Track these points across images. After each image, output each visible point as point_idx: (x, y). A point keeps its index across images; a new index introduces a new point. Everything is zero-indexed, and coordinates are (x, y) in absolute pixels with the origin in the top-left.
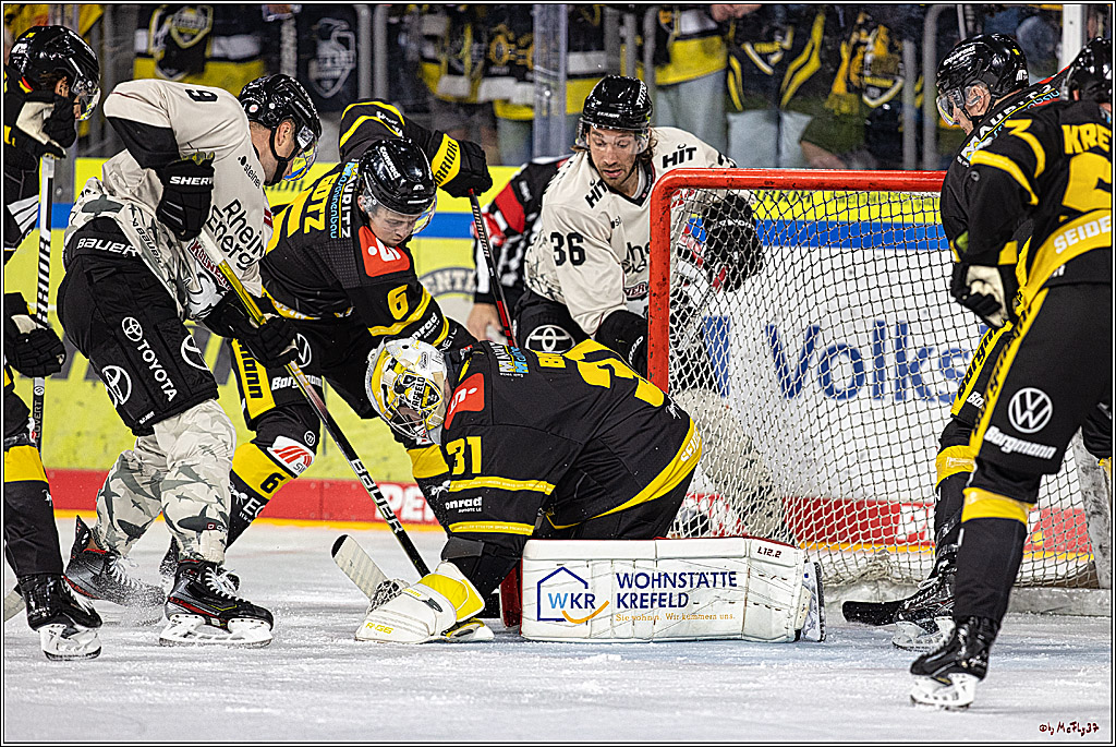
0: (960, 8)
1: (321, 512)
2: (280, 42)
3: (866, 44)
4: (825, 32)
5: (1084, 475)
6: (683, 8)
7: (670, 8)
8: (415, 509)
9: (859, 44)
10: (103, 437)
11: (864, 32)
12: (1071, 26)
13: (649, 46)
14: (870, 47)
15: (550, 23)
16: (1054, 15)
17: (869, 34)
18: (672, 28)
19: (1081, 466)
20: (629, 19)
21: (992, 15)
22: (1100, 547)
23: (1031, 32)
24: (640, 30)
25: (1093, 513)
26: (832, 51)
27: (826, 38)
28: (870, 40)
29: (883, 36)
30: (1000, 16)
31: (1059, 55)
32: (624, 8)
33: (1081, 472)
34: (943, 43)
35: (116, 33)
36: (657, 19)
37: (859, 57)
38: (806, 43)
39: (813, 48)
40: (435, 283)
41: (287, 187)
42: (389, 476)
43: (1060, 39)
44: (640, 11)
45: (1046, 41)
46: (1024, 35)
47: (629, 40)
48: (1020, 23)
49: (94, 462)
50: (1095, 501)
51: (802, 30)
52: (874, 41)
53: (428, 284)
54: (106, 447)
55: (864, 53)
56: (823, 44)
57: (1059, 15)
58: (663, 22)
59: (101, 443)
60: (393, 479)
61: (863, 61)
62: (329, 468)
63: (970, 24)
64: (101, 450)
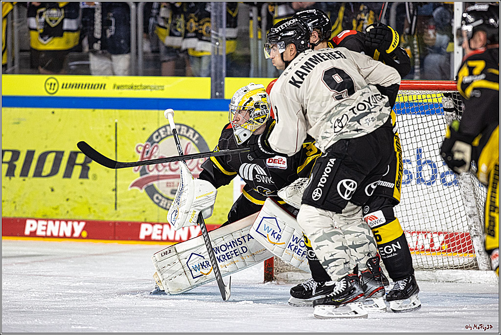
0: (407, 4)
1: (115, 236)
2: (94, 21)
3: (364, 20)
4: (345, 14)
5: (470, 218)
6: (279, 4)
7: (274, 4)
8: (158, 235)
9: (361, 20)
10: (14, 202)
11: (363, 14)
12: (458, 11)
13: (264, 22)
14: (366, 21)
15: (218, 11)
16: (450, 6)
17: (365, 15)
18: (274, 13)
19: (468, 214)
20: (255, 9)
21: (421, 6)
22: (478, 251)
23: (440, 14)
24: (259, 14)
25: (474, 236)
26: (348, 23)
27: (345, 17)
28: (366, 18)
29: (372, 16)
30: (425, 6)
31: (452, 24)
32: (252, 4)
33: (468, 217)
34: (399, 19)
35: (19, 17)
36: (267, 10)
37: (361, 26)
38: (336, 20)
39: (339, 22)
40: (166, 131)
41: (98, 87)
42: (146, 219)
43: (453, 17)
44: (259, 5)
45: (446, 18)
46: (436, 15)
47: (254, 18)
48: (434, 10)
49: (10, 214)
50: (475, 230)
51: (334, 13)
52: (368, 19)
53: (163, 131)
54: (15, 207)
55: (363, 24)
56: (344, 20)
57: (452, 6)
58: (270, 11)
59: (14, 205)
60: (148, 221)
61: (362, 27)
62: (118, 216)
63: (411, 11)
64: (13, 208)
